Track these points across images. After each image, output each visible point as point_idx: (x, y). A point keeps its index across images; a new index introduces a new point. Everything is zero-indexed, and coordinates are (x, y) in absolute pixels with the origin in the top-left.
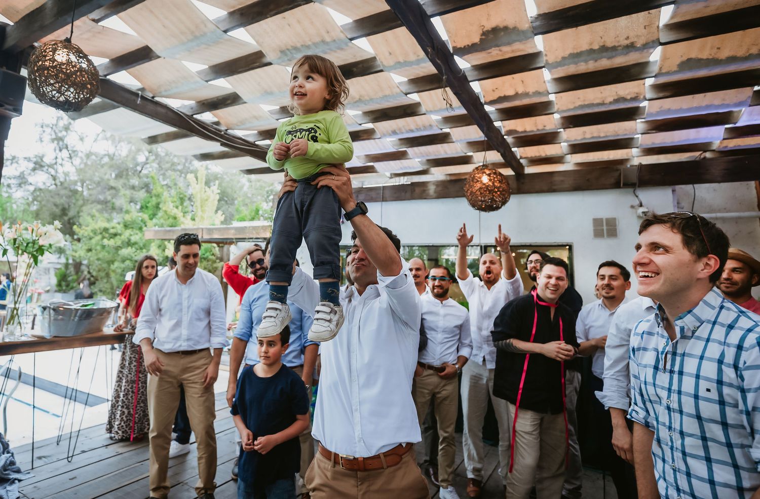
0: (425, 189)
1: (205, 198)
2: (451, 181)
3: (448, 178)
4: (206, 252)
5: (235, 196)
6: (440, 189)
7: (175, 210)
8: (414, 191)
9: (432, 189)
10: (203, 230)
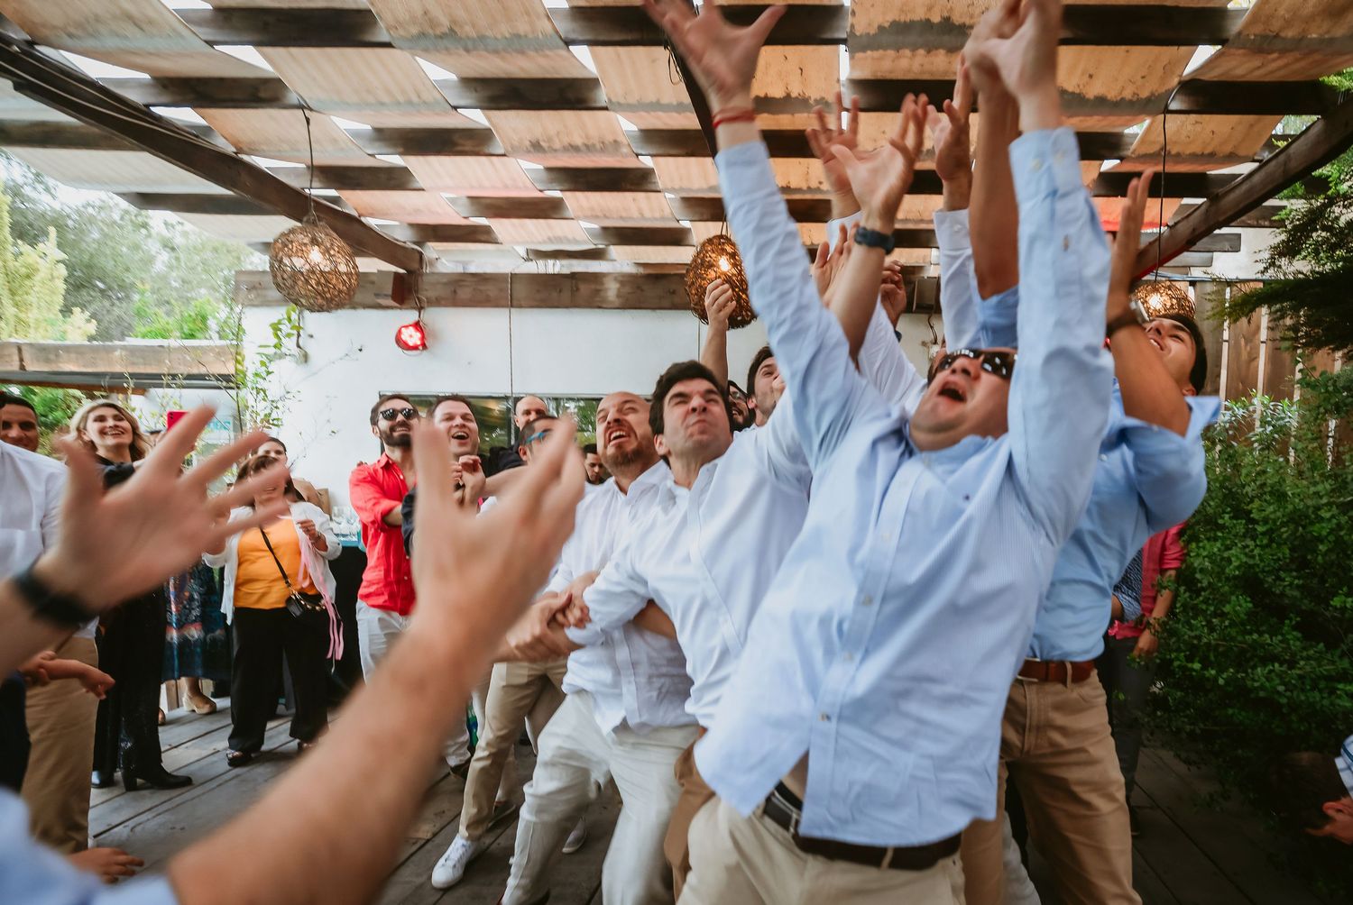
0: (598, 287)
1: (23, 271)
2: (648, 276)
3: (641, 271)
4: (52, 410)
5: (129, 278)
6: (627, 289)
8: (578, 289)
9: (612, 289)
10: (20, 350)
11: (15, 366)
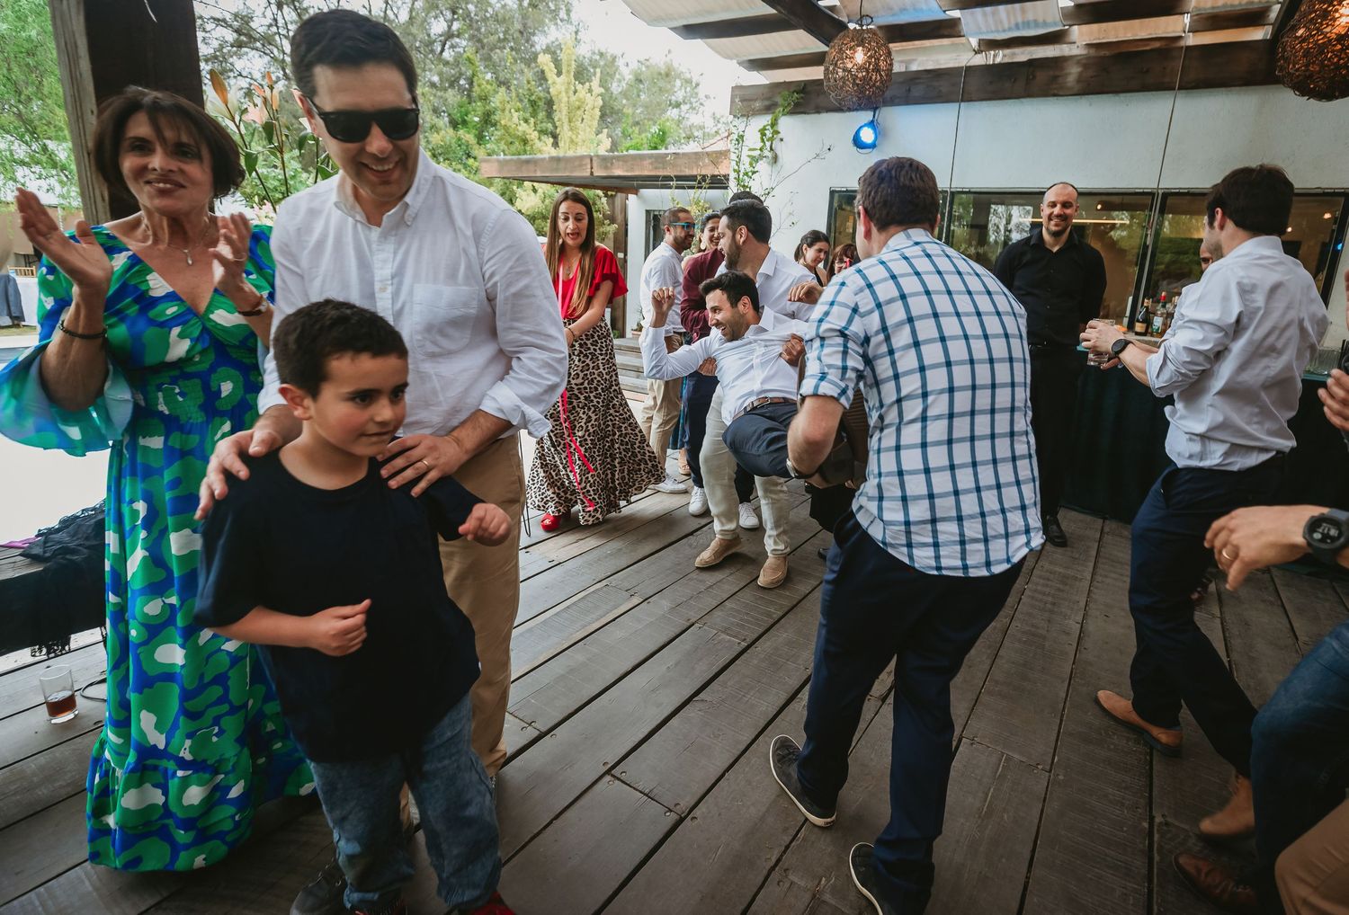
0: (1057, 73)
1: (575, 104)
6: (1090, 73)
7: (523, 127)
8: (1034, 77)
9: (1074, 71)
10: (591, 160)
11: (588, 174)
